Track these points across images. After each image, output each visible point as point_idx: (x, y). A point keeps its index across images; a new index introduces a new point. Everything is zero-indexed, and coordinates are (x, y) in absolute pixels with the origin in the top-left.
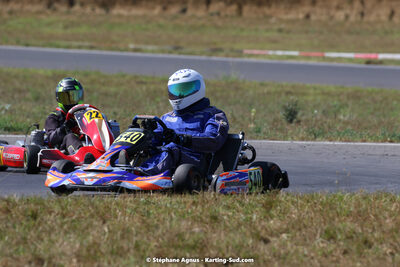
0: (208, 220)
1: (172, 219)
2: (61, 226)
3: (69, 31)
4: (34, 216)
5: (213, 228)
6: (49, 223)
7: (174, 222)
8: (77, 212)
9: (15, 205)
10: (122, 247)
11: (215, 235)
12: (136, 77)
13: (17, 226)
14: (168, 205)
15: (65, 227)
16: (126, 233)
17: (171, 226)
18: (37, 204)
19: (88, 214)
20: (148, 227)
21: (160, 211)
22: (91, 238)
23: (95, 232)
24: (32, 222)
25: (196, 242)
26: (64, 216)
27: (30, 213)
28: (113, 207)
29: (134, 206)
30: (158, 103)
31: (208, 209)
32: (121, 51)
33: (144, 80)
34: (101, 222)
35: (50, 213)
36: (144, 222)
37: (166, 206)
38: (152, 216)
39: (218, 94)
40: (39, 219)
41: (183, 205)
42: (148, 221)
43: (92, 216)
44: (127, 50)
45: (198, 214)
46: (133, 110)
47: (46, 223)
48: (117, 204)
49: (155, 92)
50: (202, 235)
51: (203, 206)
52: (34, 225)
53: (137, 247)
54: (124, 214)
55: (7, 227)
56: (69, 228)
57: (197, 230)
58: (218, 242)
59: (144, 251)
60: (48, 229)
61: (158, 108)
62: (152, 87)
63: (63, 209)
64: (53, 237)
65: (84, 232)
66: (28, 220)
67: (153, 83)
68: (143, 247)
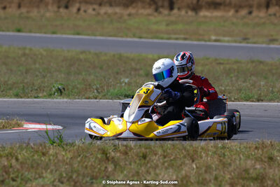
0: (266, 160)
1: (240, 159)
2: (163, 164)
3: (170, 28)
4: (144, 157)
5: (270, 165)
6: (155, 161)
7: (242, 161)
9: (131, 149)
10: (206, 179)
11: (271, 171)
12: (216, 60)
13: (132, 164)
14: (238, 149)
15: (166, 164)
16: (208, 169)
17: (240, 164)
19: (182, 156)
20: (224, 165)
21: (232, 153)
22: (183, 172)
23: (186, 168)
24: (143, 161)
25: (258, 175)
26: (165, 157)
27: (141, 155)
28: (199, 150)
29: (214, 150)
30: (231, 77)
32: (205, 41)
33: (222, 62)
34: (191, 161)
35: (156, 154)
36: (221, 161)
37: (236, 150)
38: (226, 157)
39: (274, 71)
40: (148, 159)
41: (248, 149)
42: (224, 160)
43: (185, 157)
44: (210, 40)
45: (259, 155)
47: (153, 161)
48: (202, 148)
49: (229, 70)
50: (262, 171)
51: (263, 150)
52: (144, 163)
53: (216, 178)
54: (207, 155)
55: (126, 164)
56: (169, 165)
57: (258, 166)
58: (273, 175)
59: (221, 181)
60: (153, 165)
61: (232, 81)
62: (228, 66)
63: (164, 151)
64: (158, 171)
65: (179, 168)
66: (140, 160)
67: (228, 64)
68: (220, 178)
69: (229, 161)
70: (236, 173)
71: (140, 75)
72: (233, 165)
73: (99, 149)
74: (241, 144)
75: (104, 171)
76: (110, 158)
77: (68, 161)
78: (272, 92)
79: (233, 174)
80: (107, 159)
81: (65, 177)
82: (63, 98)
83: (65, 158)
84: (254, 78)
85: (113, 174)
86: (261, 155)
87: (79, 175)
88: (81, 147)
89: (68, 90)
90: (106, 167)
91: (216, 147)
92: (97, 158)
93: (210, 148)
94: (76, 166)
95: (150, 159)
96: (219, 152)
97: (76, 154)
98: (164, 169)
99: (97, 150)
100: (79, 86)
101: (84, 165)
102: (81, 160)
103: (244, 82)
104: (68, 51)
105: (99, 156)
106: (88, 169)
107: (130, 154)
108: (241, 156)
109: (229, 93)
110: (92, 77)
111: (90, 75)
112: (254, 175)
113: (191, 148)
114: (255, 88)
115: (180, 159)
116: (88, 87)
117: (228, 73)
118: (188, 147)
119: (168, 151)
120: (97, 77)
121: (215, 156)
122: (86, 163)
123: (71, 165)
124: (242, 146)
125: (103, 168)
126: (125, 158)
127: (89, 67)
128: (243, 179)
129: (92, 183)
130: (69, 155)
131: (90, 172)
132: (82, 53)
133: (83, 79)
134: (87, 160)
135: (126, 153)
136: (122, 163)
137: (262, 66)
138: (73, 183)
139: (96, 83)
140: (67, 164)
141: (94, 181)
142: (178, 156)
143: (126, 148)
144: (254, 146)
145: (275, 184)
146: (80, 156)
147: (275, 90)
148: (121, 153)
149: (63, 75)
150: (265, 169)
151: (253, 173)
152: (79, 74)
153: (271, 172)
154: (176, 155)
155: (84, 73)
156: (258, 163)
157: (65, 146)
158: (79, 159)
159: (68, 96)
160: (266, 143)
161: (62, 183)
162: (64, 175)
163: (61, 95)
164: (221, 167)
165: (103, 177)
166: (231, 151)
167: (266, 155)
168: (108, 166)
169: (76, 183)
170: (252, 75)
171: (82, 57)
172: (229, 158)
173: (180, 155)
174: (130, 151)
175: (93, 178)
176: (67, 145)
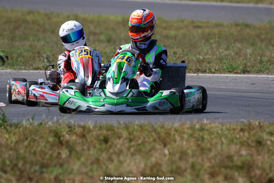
69: (209, 145)
70: (217, 160)
71: (100, 41)
72: (213, 150)
73: (51, 131)
74: (222, 125)
75: (57, 157)
76: (64, 142)
77: (13, 145)
78: (261, 62)
79: (213, 161)
80: (61, 143)
81: (8, 166)
82: (6, 69)
83: (9, 142)
84: (238, 45)
85: (68, 162)
86: (248, 139)
87: (25, 162)
88: (29, 129)
89: (12, 58)
90: (59, 154)
91: (192, 128)
92: (48, 142)
93: (186, 130)
94: (22, 151)
95: (113, 143)
96: (196, 135)
97: (22, 137)
98: (129, 155)
99: (48, 132)
100: (25, 54)
101: (33, 150)
102: (29, 144)
103: (227, 49)
104: (12, 11)
105: (51, 139)
106: (38, 155)
107: (88, 137)
108: (224, 140)
109: (209, 63)
110: (42, 43)
111: (39, 40)
112: (239, 163)
113: (163, 130)
114: (240, 56)
115: (150, 143)
116: (36, 55)
117: (207, 38)
118: (159, 129)
119: (135, 133)
120: (48, 43)
121: (193, 140)
122: (35, 148)
123: (16, 150)
124: (224, 128)
125: (55, 155)
126: (83, 142)
127: (38, 31)
128: (226, 167)
129: (42, 172)
130: (14, 139)
131: (39, 158)
132: (29, 13)
133: (30, 46)
134: (36, 145)
135: (83, 136)
136: (78, 148)
137: (248, 30)
138: (18, 173)
139: (46, 50)
140: (11, 149)
141: (44, 170)
142: (147, 140)
143: (84, 130)
144: (239, 128)
145: (264, 175)
146: (27, 139)
147: (265, 59)
148: (77, 135)
149: (6, 41)
150: (252, 155)
151: (237, 161)
152: (25, 39)
153: (259, 160)
154: (144, 138)
155: (31, 39)
156: (243, 148)
157: (8, 128)
158: (26, 143)
159: (12, 66)
160: (253, 124)
161: (5, 172)
162: (8, 162)
163: (3, 64)
164: (198, 153)
165: (55, 166)
166: (211, 133)
167: (254, 139)
168: (61, 152)
169: (22, 172)
170: (236, 40)
171: (29, 18)
172: (208, 141)
173: (149, 138)
174: (88, 133)
175: (43, 166)
176: (11, 126)
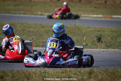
8: (18, 76)
18: (3, 73)
31: (68, 74)
46: (40, 37)
